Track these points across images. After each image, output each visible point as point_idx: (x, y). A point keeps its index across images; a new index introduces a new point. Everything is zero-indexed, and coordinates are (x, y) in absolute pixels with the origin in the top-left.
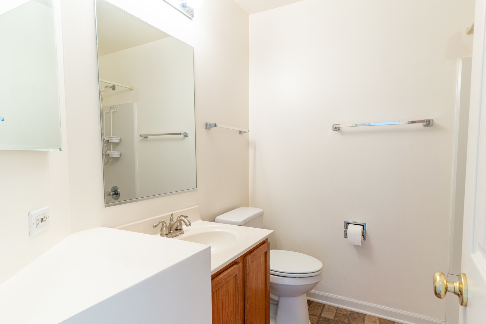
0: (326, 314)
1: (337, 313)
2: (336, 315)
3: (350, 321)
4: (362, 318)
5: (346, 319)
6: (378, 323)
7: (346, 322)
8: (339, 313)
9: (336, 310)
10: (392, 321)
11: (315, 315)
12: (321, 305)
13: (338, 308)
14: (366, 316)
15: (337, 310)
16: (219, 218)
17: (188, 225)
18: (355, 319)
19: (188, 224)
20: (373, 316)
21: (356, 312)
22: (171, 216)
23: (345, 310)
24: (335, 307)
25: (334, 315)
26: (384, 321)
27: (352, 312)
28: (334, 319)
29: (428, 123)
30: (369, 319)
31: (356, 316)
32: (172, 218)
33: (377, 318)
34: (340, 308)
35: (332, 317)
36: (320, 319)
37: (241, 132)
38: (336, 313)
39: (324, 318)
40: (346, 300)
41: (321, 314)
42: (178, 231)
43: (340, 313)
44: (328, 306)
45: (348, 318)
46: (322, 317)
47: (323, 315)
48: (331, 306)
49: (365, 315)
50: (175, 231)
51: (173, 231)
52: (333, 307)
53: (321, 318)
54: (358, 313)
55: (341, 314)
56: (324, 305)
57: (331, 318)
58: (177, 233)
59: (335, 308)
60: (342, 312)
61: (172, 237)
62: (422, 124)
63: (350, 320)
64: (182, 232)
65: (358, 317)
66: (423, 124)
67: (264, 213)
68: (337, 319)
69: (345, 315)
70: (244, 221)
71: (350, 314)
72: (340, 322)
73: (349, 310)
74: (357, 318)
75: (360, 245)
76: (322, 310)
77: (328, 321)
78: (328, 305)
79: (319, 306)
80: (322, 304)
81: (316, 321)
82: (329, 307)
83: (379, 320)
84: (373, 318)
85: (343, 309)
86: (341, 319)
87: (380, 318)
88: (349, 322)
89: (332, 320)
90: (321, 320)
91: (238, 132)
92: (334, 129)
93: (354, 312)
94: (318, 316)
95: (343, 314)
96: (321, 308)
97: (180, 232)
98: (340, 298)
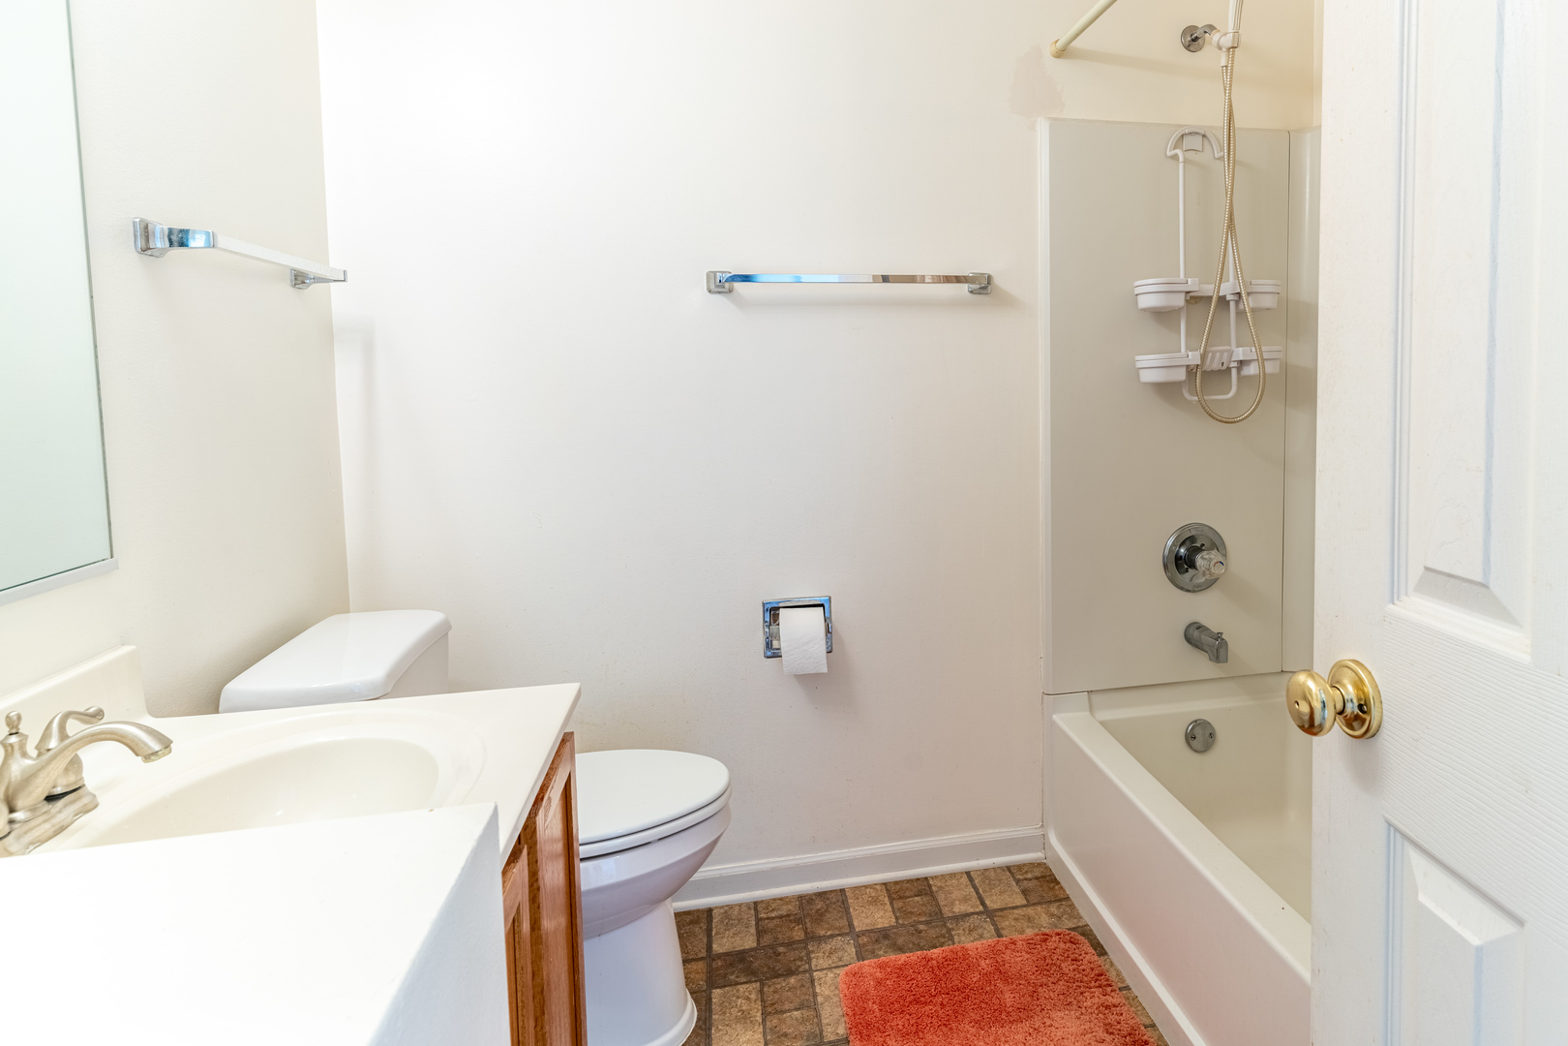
0: (725, 940)
1: (758, 920)
2: (760, 928)
3: (809, 930)
4: (839, 903)
5: (796, 928)
6: (887, 899)
7: (797, 938)
8: (768, 918)
9: (753, 912)
10: (918, 879)
11: (693, 960)
12: (698, 917)
13: (755, 903)
14: (847, 894)
15: (756, 909)
16: (240, 686)
17: (155, 753)
18: (819, 917)
19: (156, 747)
20: (866, 887)
21: (815, 894)
22: (6, 730)
23: (781, 899)
24: (748, 905)
25: (753, 930)
26: (898, 887)
27: (805, 900)
28: (758, 943)
29: (982, 285)
30: (857, 898)
31: (819, 904)
32: (14, 739)
33: (878, 887)
34: (762, 901)
35: (749, 942)
36: (714, 965)
37: (299, 279)
38: (757, 924)
39: (727, 954)
40: (781, 864)
41: (709, 947)
42: (60, 803)
43: (770, 915)
44: (722, 911)
45: (799, 921)
46: (719, 956)
47: (717, 948)
48: (731, 907)
49: (842, 891)
50: (47, 807)
51: (33, 809)
52: (740, 905)
53: (714, 960)
54: (822, 895)
55: (773, 918)
56: (709, 911)
57: (747, 947)
58: (60, 811)
59: (749, 908)
60: (773, 910)
61: (32, 843)
62: (965, 287)
63: (809, 925)
64: (86, 800)
65: (827, 905)
66: (969, 287)
67: (450, 628)
68: (767, 940)
69: (788, 915)
70: (390, 675)
71: (801, 907)
72: (782, 945)
73: (793, 897)
74: (826, 911)
75: (825, 670)
76: (709, 931)
77: (742, 960)
78: (722, 907)
79: (691, 922)
80: (698, 911)
81: (705, 978)
82: (726, 912)
83: (887, 890)
84: (868, 890)
85: (775, 900)
86: (780, 936)
87: (885, 884)
88: (806, 933)
89: (752, 950)
90: (718, 969)
91: (288, 277)
92: (713, 287)
93: (810, 895)
94: (702, 959)
95: (781, 917)
96: (701, 928)
97: (78, 806)
98: (760, 867)
